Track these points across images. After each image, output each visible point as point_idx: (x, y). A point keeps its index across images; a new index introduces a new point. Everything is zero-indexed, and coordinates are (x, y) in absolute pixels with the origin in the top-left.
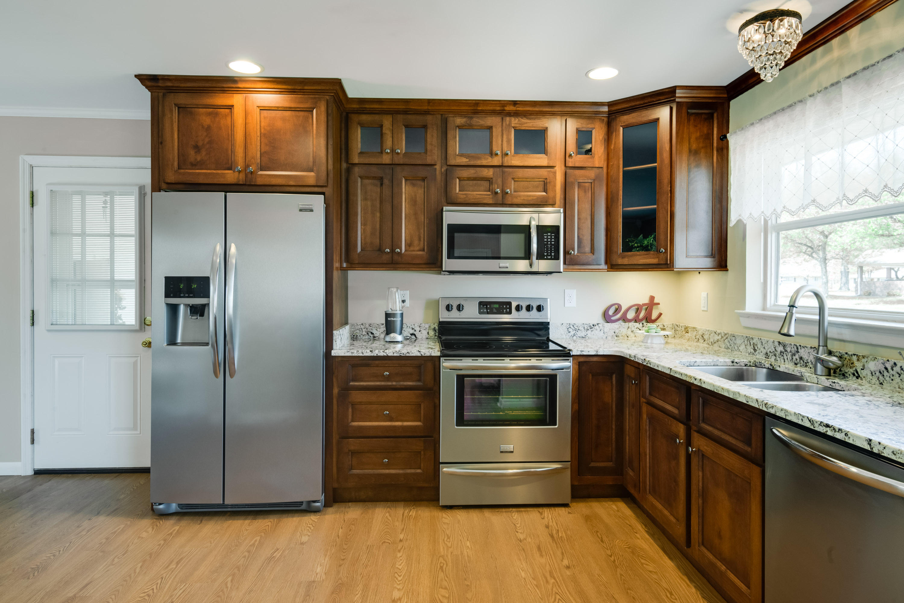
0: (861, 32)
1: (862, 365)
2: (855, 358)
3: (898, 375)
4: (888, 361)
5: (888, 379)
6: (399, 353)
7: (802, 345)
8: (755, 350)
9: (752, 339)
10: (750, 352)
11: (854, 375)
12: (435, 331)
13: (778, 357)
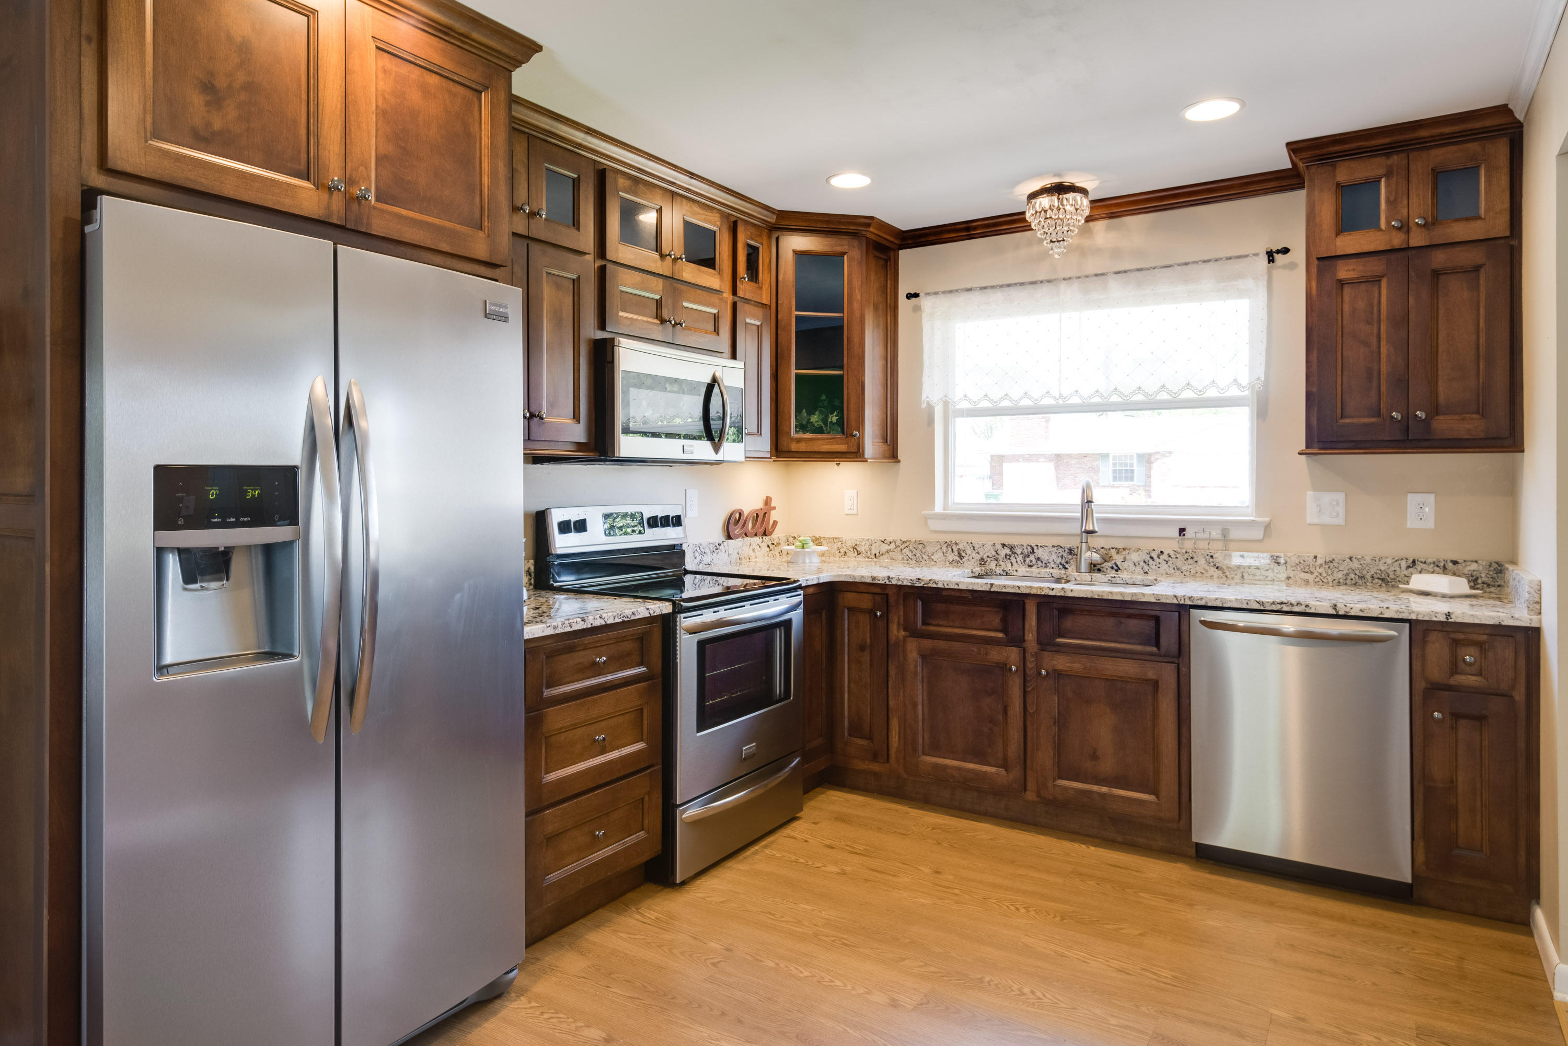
0: (1108, 229)
1: (1122, 557)
2: (1113, 552)
3: (1165, 562)
4: (1154, 550)
5: (1154, 567)
6: (622, 616)
7: (1039, 545)
8: (961, 557)
9: (956, 544)
10: (951, 560)
11: (1112, 568)
12: (530, 575)
13: (1001, 561)
